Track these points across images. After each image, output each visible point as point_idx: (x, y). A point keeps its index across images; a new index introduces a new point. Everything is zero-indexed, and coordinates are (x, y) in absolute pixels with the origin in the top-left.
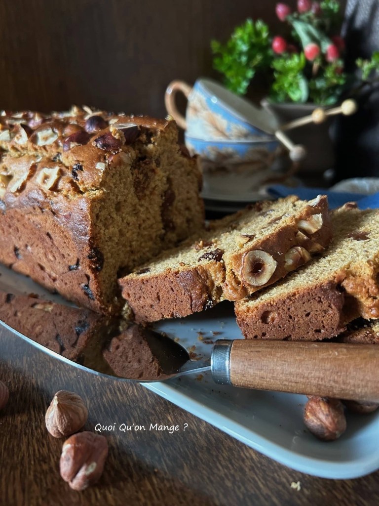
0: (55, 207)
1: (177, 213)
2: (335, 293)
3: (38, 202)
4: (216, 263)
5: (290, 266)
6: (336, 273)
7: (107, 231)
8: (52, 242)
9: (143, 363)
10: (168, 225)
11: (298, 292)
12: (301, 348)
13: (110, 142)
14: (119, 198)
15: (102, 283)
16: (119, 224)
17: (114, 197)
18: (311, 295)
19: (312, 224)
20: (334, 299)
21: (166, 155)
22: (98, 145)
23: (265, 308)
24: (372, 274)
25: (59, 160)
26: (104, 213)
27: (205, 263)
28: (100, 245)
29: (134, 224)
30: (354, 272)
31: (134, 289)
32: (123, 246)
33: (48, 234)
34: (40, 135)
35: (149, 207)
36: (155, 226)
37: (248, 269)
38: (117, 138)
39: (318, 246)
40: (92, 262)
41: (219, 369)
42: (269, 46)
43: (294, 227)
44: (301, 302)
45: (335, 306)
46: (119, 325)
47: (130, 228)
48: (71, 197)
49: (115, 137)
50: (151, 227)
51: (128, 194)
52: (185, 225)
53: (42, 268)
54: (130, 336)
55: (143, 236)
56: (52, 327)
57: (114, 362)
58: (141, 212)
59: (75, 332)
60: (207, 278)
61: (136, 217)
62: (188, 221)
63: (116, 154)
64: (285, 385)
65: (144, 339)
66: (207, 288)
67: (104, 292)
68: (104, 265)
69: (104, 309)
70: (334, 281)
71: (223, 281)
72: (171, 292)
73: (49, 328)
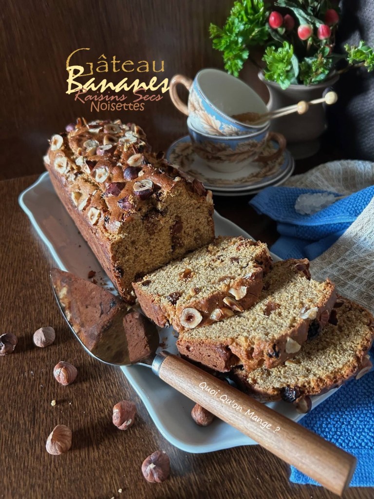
2: (223, 351)
4: (171, 306)
5: (214, 319)
6: (227, 340)
10: (176, 245)
13: (127, 205)
14: (132, 239)
15: (123, 284)
16: (134, 252)
17: (129, 239)
19: (238, 294)
20: (223, 354)
22: (120, 206)
23: (188, 344)
24: (246, 348)
28: (120, 265)
29: (146, 250)
30: (238, 342)
32: (138, 263)
34: (97, 171)
35: (158, 238)
36: (164, 248)
37: (185, 317)
38: (131, 203)
40: (115, 273)
43: (224, 292)
44: (205, 349)
45: (223, 358)
47: (143, 253)
50: (161, 249)
51: (140, 234)
52: (193, 243)
55: (154, 255)
56: (100, 296)
58: (152, 243)
59: (109, 305)
61: (148, 246)
62: (195, 239)
66: (166, 317)
67: (124, 288)
68: (124, 274)
70: (224, 344)
73: (99, 296)
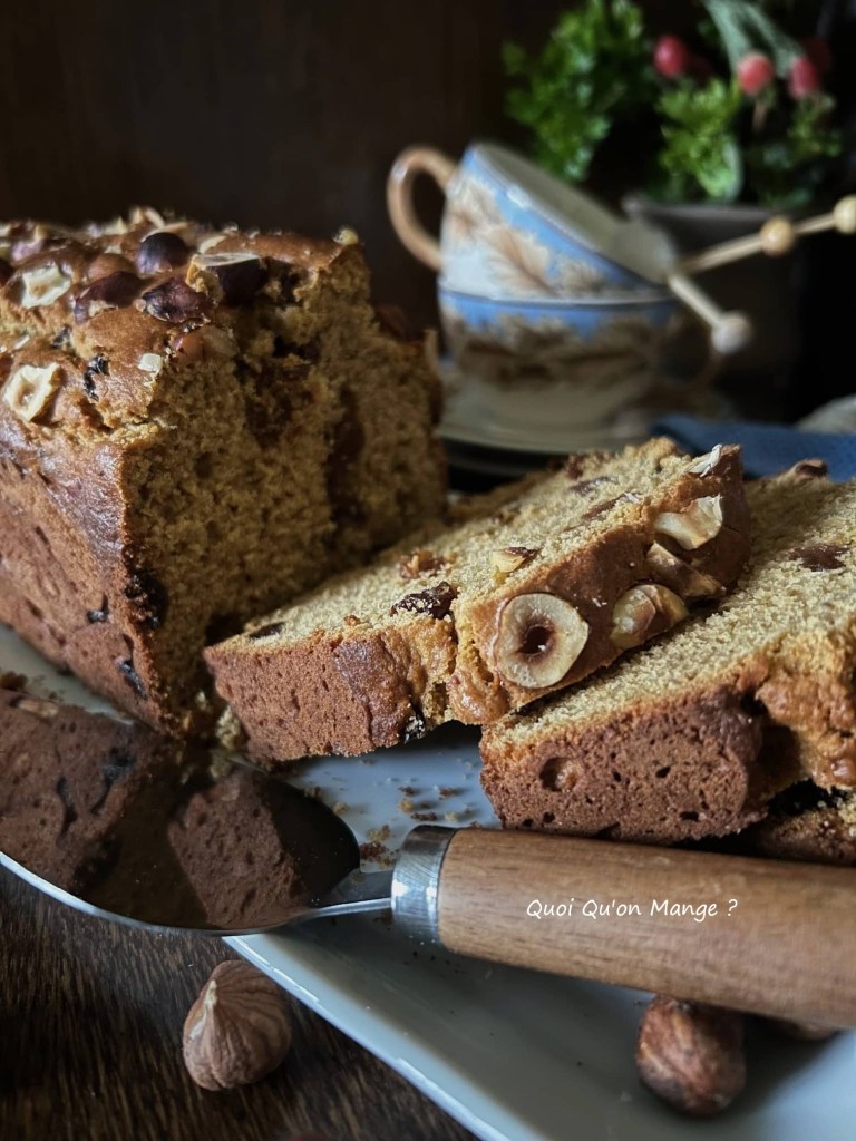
0: (49, 465)
1: (371, 479)
2: (736, 719)
3: (12, 451)
4: (433, 623)
5: (626, 634)
6: (743, 665)
7: (171, 527)
8: (49, 550)
9: (258, 866)
10: (345, 508)
11: (638, 710)
12: (625, 865)
13: (180, 299)
14: (202, 446)
15: (165, 657)
16: (207, 509)
17: (190, 443)
18: (671, 721)
19: (695, 524)
20: (734, 736)
21: (335, 333)
22: (151, 309)
23: (549, 751)
24: (840, 670)
25: (68, 345)
26: (162, 483)
27: (405, 620)
28: (156, 565)
29: (249, 509)
30: (791, 663)
31: (240, 675)
32: (220, 565)
33: (39, 531)
34: (29, 279)
35: (291, 465)
36: (308, 513)
37: (511, 644)
38: (198, 290)
39: (706, 583)
40: (133, 606)
41: (412, 909)
42: (649, 59)
43: (642, 529)
44: (645, 740)
45: (737, 753)
46: (207, 762)
47: (237, 519)
48: (83, 440)
49: (193, 286)
50: (298, 515)
51: (230, 433)
52: (393, 510)
53: (36, 612)
54: (235, 794)
55: (275, 539)
56: (52, 761)
57: (190, 857)
58: (269, 479)
59: (102, 777)
60: (409, 659)
61: (255, 493)
62: (402, 499)
63: (191, 330)
64: (578, 963)
65: (263, 803)
66: (409, 687)
67: (169, 680)
68: (170, 613)
69: (171, 722)
70: (734, 687)
71: (451, 670)
72: (322, 691)
73: (46, 760)
